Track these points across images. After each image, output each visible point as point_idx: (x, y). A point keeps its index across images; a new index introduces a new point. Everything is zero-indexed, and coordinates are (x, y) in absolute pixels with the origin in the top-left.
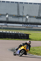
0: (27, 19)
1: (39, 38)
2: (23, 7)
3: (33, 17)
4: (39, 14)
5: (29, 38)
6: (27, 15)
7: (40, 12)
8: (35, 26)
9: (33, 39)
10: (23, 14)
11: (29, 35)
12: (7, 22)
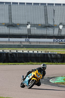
10: (54, 22)
12: (29, 36)
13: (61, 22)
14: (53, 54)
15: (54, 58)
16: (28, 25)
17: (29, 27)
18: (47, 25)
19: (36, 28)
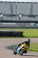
0: (20, 18)
6: (20, 14)
8: (28, 24)
12: (1, 21)
16: (1, 15)
17: (1, 16)
18: (12, 15)
19: (6, 17)
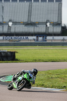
0: (9, 28)
1: (31, 58)
2: (3, 7)
3: (19, 23)
4: (29, 17)
5: (16, 58)
6: (10, 21)
7: (30, 14)
8: (24, 38)
9: (23, 59)
10: (3, 19)
11: (16, 54)
13: (10, 18)
14: (3, 52)
15: (4, 57)
